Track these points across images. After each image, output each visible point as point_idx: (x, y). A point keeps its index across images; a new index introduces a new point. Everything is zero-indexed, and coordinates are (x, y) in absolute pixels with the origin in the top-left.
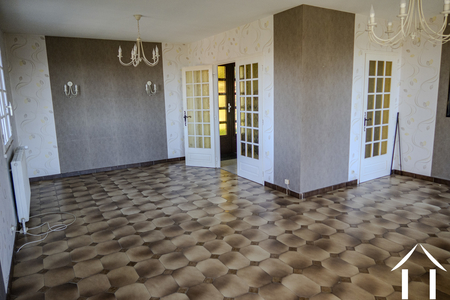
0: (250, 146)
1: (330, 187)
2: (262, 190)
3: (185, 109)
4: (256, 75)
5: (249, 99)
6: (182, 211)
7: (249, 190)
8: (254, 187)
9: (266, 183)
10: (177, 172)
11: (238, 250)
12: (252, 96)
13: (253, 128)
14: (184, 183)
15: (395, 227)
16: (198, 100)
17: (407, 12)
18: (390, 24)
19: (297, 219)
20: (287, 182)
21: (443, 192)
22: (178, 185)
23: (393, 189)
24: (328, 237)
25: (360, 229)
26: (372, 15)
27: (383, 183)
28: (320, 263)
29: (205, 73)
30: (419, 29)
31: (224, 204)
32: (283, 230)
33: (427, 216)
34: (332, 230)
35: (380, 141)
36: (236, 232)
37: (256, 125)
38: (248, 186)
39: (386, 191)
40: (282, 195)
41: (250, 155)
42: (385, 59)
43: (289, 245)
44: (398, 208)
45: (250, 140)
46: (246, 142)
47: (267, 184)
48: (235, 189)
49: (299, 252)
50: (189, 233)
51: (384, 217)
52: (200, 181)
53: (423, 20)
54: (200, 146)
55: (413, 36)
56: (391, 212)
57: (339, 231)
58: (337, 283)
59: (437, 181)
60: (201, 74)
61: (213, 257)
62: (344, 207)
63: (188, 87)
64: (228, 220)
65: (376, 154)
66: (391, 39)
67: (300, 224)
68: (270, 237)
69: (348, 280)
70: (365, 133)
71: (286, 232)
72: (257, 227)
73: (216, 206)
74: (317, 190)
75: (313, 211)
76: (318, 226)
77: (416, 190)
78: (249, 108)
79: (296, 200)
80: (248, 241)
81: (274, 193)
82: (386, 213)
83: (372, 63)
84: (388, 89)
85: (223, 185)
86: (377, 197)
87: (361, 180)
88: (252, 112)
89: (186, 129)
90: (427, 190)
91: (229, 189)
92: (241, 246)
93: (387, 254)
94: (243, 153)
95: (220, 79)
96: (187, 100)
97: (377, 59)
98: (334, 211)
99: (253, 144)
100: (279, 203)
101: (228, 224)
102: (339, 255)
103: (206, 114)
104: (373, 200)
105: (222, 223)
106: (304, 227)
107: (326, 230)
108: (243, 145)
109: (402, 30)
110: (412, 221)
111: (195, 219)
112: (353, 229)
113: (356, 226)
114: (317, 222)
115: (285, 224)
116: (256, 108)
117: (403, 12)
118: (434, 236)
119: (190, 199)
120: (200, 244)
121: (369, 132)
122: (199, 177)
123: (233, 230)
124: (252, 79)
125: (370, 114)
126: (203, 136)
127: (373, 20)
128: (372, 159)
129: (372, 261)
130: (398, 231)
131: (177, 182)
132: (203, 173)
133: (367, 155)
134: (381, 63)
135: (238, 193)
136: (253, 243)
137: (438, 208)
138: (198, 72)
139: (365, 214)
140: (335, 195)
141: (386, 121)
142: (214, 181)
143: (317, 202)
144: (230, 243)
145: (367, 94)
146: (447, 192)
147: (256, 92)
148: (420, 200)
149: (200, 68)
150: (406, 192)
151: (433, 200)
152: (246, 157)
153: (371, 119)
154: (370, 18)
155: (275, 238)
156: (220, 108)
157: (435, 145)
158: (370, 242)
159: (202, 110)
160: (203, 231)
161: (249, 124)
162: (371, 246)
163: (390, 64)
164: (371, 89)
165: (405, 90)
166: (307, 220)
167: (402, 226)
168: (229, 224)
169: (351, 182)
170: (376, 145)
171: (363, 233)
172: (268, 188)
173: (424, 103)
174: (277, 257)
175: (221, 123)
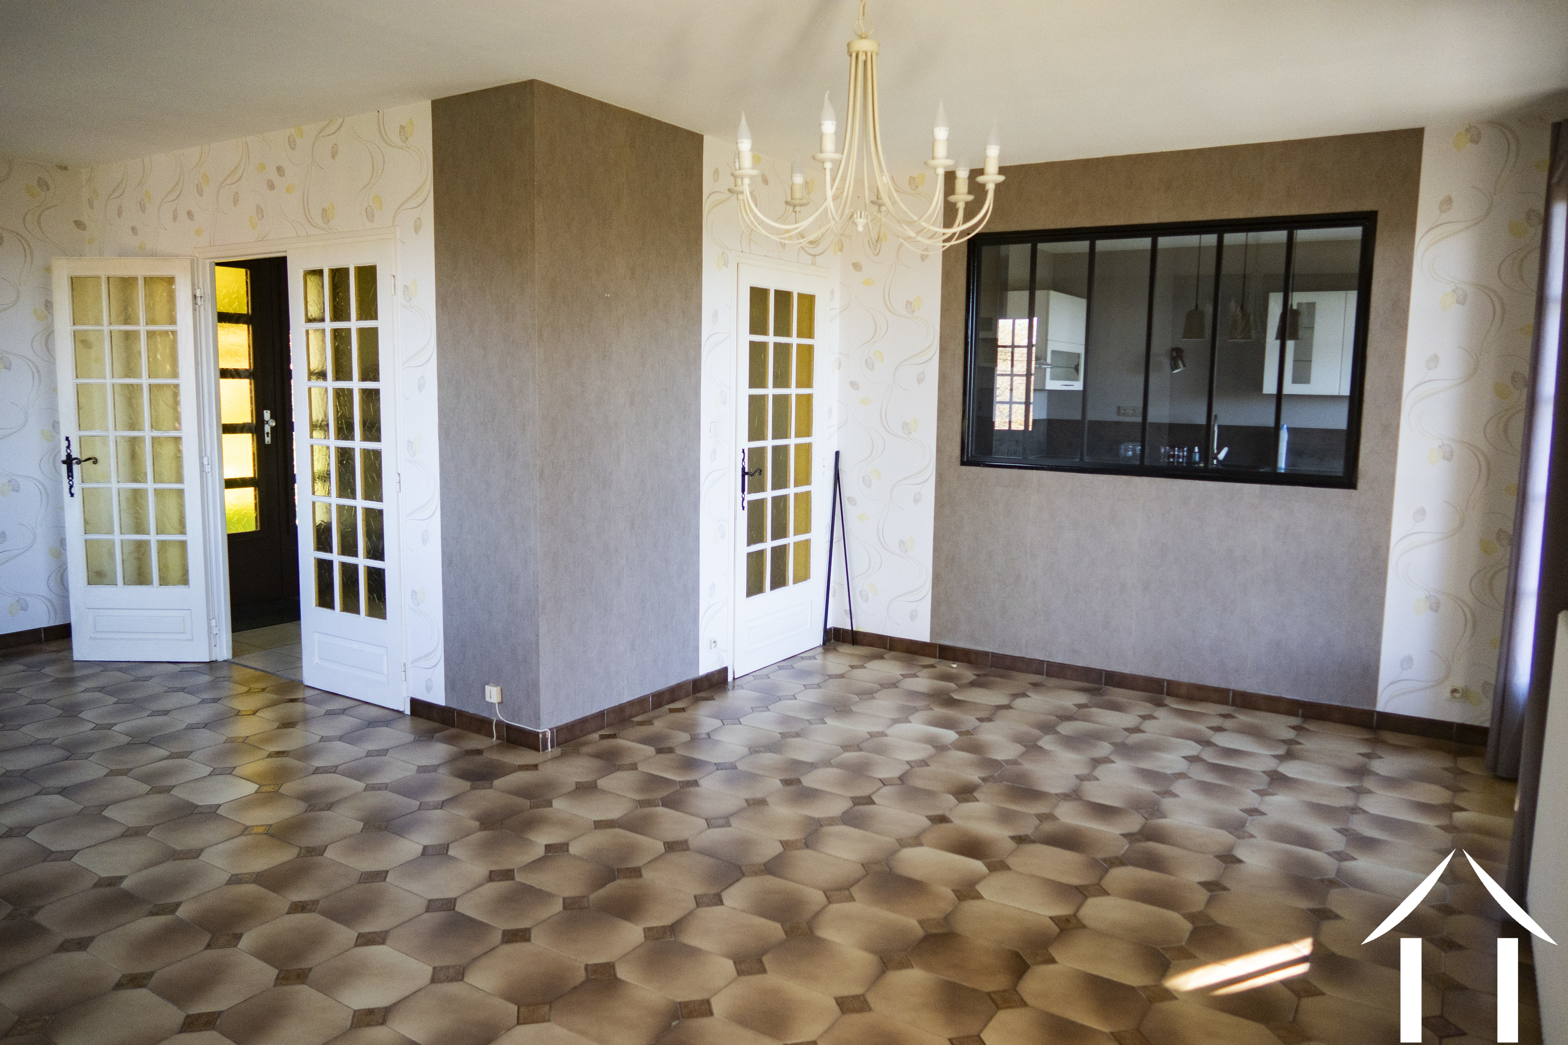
0: (350, 572)
1: (641, 703)
2: (401, 733)
3: (68, 426)
4: (369, 309)
5: (343, 397)
6: (47, 855)
7: (348, 737)
8: (373, 723)
9: (414, 702)
10: (28, 692)
11: (302, 977)
12: (356, 385)
13: (360, 503)
14: (63, 733)
15: (836, 807)
16: (131, 394)
17: (839, 148)
18: (798, 179)
19: (531, 824)
20: (493, 694)
21: (961, 687)
22: (36, 745)
23: (833, 689)
24: (636, 872)
25: (740, 828)
26: (745, 145)
27: (805, 673)
28: (609, 967)
29: (160, 291)
30: (877, 202)
31: (246, 804)
32: (479, 869)
33: (924, 763)
34: (653, 845)
35: (791, 540)
36: (299, 908)
37: (374, 490)
38: (346, 722)
39: (812, 696)
40: (476, 742)
41: (350, 605)
42: (796, 287)
43: (501, 924)
44: (846, 748)
45: (349, 548)
46: (336, 558)
47: (419, 708)
48: (295, 740)
49: (540, 942)
50: (82, 944)
51: (810, 780)
52: (140, 721)
53: (884, 181)
54: (141, 578)
55: (861, 222)
56: (826, 763)
57: (671, 847)
58: (666, 1029)
59: (945, 653)
60: (140, 290)
61: (192, 1024)
62: (690, 764)
63: (82, 342)
64: (260, 863)
65: (779, 581)
66: (804, 224)
67: (542, 839)
68: (432, 906)
69: (704, 1009)
70: (743, 516)
71: (493, 876)
72: (381, 876)
73: (211, 813)
74: (601, 714)
75: (585, 789)
76: (601, 838)
77: (894, 685)
78: (345, 430)
79: (527, 757)
80: (344, 934)
81: (449, 740)
82: (813, 766)
83: (758, 296)
84: (806, 380)
85: (245, 728)
86: (786, 720)
87: (738, 669)
88: (358, 444)
89: (73, 512)
90: (922, 682)
91: (268, 739)
92: (317, 960)
93: (817, 897)
94: (325, 599)
95: (224, 317)
96: (79, 390)
97: (772, 283)
98: (654, 781)
99: (362, 562)
100: (464, 775)
101: (259, 878)
102: (674, 928)
103: (168, 450)
104: (774, 731)
105: (235, 880)
106: (555, 850)
107: (630, 850)
108: (324, 568)
109: (830, 203)
110: (884, 783)
111: (114, 881)
112: (717, 835)
113: (725, 821)
114: (599, 825)
115: (487, 848)
116: (372, 430)
117: (829, 144)
118: (942, 819)
119: (91, 798)
120: (135, 981)
121: (755, 510)
122: (136, 705)
123: (281, 902)
124: (354, 324)
125: (756, 455)
126: (153, 538)
127: (747, 160)
128: (769, 596)
129: (775, 930)
130: (849, 819)
131: (30, 731)
132: (154, 687)
133: (754, 587)
134: (783, 297)
135: (306, 754)
136: (366, 940)
137: (950, 736)
138: (127, 283)
139: (752, 777)
140: (659, 725)
141: (804, 478)
142: (204, 713)
143: (598, 756)
144: (266, 954)
145: (746, 391)
146: (973, 684)
147: (371, 372)
148: (905, 715)
149: (138, 269)
150: (868, 694)
151: (940, 711)
152: (337, 615)
153: (761, 471)
154: (738, 154)
155: (449, 904)
156: (229, 429)
157: (936, 549)
158: (771, 868)
159: (147, 434)
160: (147, 924)
161: (346, 488)
162: (771, 882)
163: (808, 301)
164: (757, 378)
165: (853, 384)
166: (564, 823)
167: (857, 801)
168: (264, 879)
169: (708, 677)
170: (779, 554)
171: (745, 844)
172: (425, 724)
173: (905, 425)
174: (459, 975)
175: (231, 484)
